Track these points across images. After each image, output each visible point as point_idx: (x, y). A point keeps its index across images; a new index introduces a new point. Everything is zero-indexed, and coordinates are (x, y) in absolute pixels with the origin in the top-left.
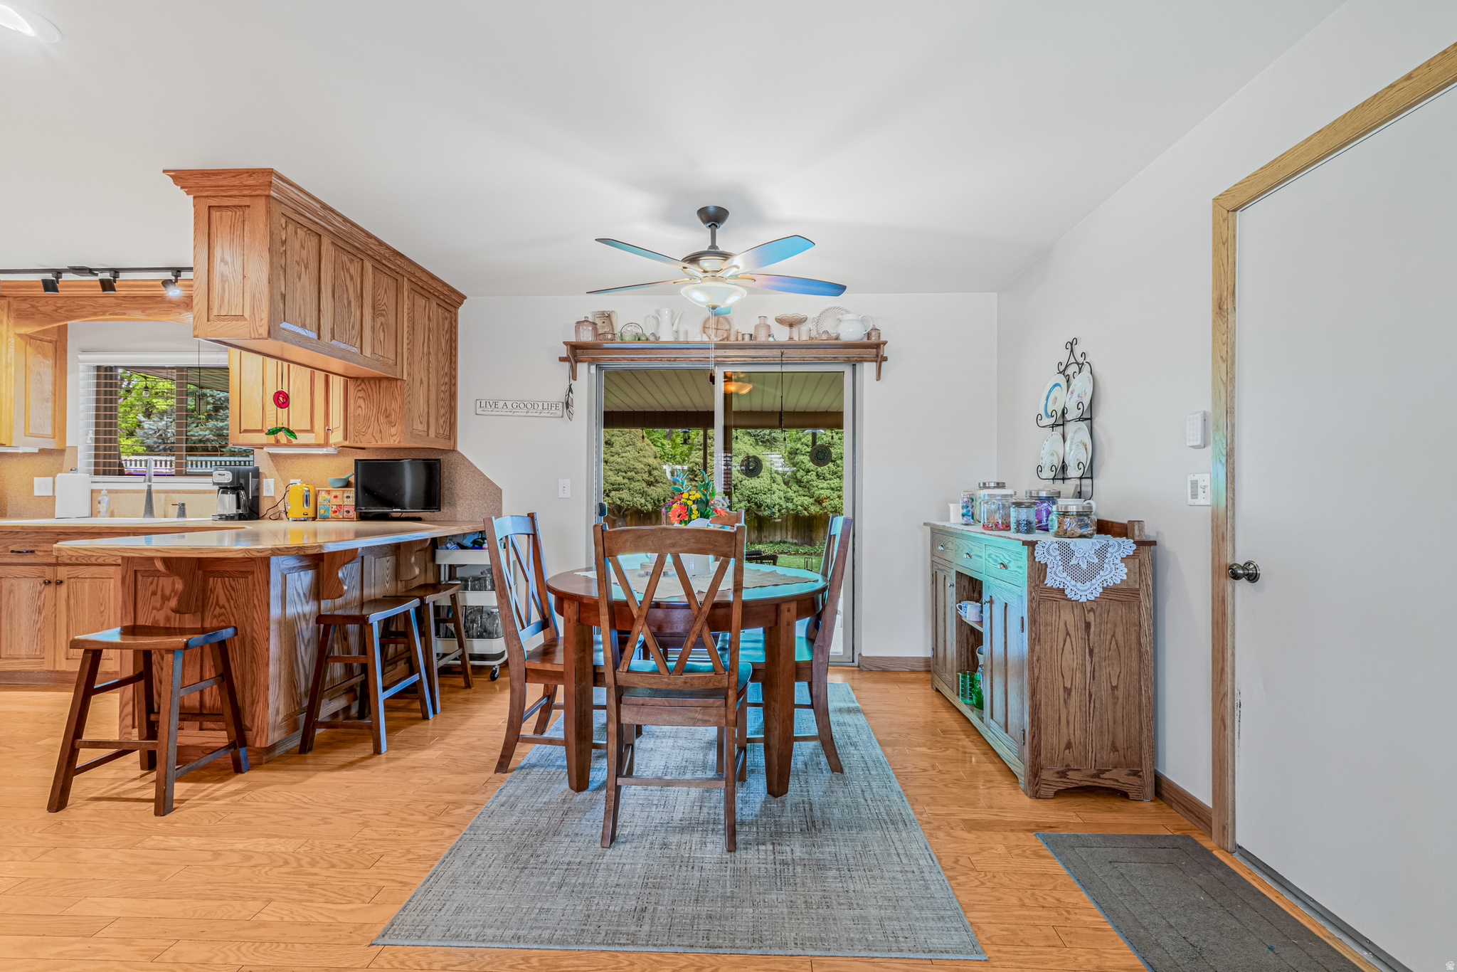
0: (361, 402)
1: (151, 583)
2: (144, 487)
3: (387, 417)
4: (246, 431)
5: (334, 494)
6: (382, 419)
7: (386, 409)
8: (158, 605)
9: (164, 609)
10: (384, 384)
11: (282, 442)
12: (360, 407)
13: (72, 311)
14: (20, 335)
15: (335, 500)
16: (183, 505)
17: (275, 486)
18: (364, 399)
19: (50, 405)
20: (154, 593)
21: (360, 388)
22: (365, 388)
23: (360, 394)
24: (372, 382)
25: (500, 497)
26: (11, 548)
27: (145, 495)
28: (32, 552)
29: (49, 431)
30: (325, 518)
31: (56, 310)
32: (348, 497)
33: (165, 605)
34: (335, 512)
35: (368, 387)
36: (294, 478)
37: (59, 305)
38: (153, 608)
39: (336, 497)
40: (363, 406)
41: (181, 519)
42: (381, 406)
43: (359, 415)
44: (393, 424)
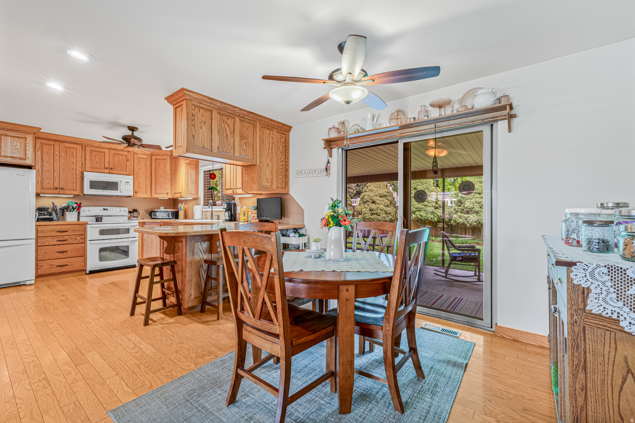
2: (210, 210)
4: (227, 189)
5: (253, 212)
6: (252, 182)
7: (253, 178)
10: (252, 167)
12: (246, 177)
14: (186, 163)
15: (252, 214)
16: (219, 216)
17: (240, 209)
18: (247, 174)
19: (194, 184)
21: (246, 170)
23: (246, 172)
24: (249, 167)
25: (303, 213)
27: (211, 212)
29: (194, 192)
32: (256, 213)
34: (253, 219)
35: (248, 169)
41: (212, 221)
42: (251, 176)
43: (246, 180)
44: (255, 183)
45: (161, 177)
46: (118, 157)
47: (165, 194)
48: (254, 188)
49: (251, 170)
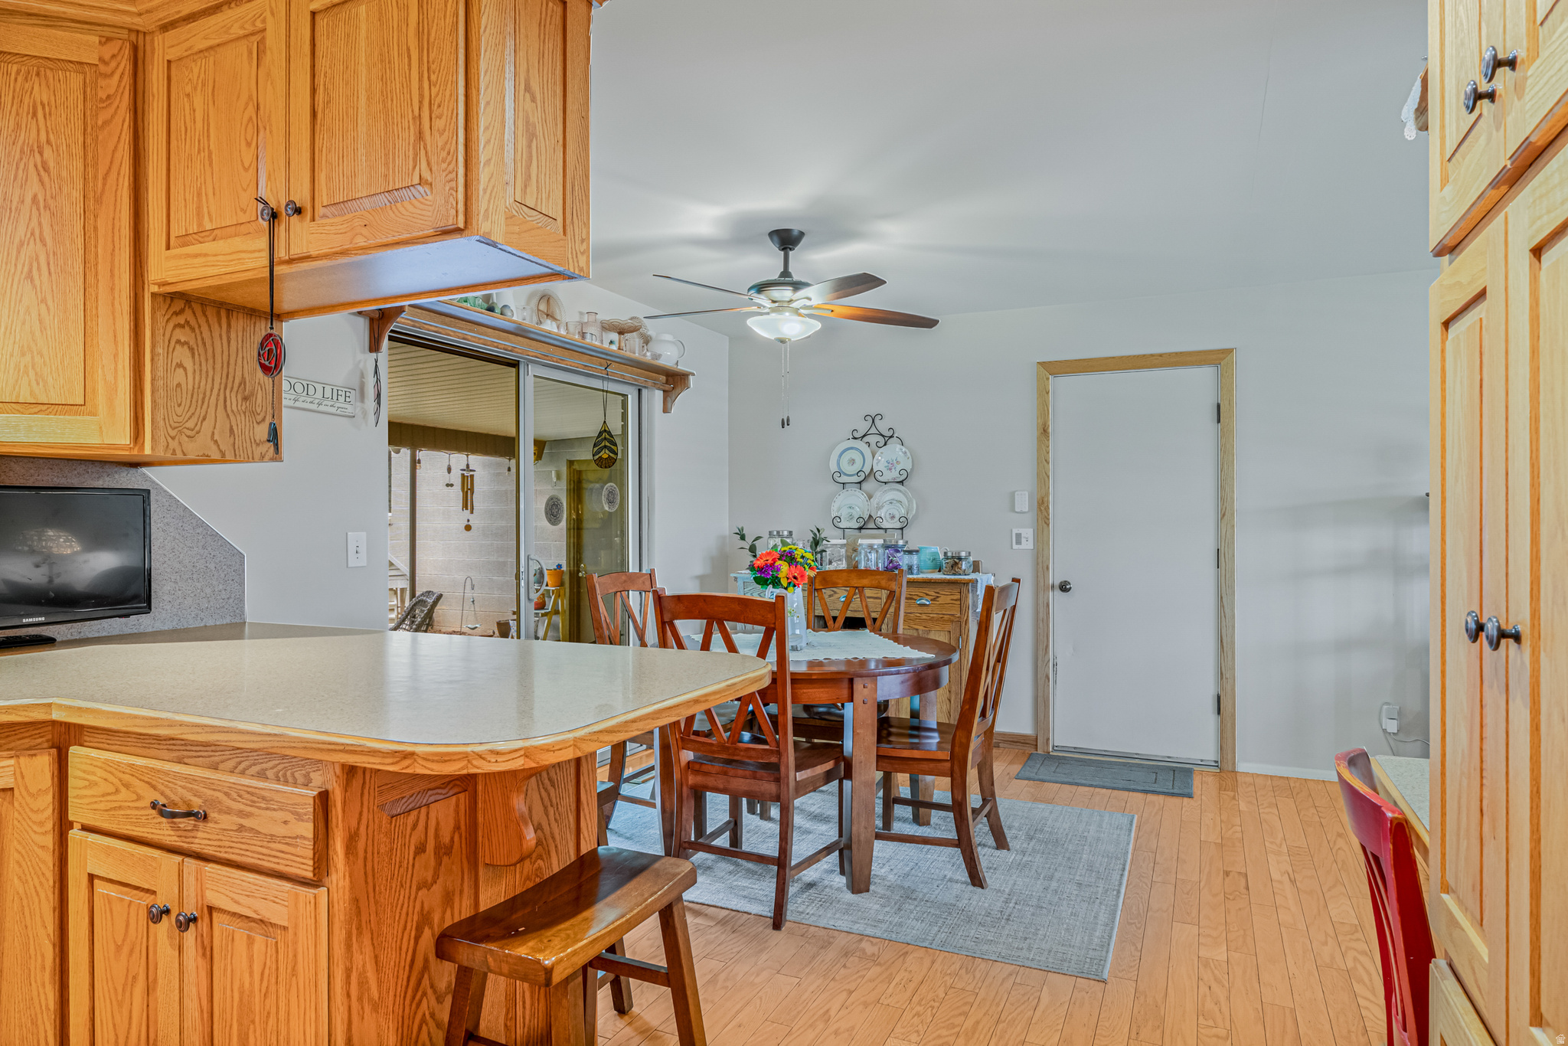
0: (182, 354)
1: (415, 826)
3: (245, 399)
6: (234, 402)
7: (243, 382)
8: (429, 876)
9: (440, 881)
12: (180, 365)
18: (191, 350)
20: (421, 849)
21: (181, 320)
22: (193, 322)
23: (180, 335)
24: (210, 311)
25: (241, 573)
33: (442, 870)
35: (202, 320)
38: (419, 888)
40: (188, 363)
42: (231, 370)
43: (179, 385)
44: (259, 418)
48: (258, 445)
49: (233, 335)
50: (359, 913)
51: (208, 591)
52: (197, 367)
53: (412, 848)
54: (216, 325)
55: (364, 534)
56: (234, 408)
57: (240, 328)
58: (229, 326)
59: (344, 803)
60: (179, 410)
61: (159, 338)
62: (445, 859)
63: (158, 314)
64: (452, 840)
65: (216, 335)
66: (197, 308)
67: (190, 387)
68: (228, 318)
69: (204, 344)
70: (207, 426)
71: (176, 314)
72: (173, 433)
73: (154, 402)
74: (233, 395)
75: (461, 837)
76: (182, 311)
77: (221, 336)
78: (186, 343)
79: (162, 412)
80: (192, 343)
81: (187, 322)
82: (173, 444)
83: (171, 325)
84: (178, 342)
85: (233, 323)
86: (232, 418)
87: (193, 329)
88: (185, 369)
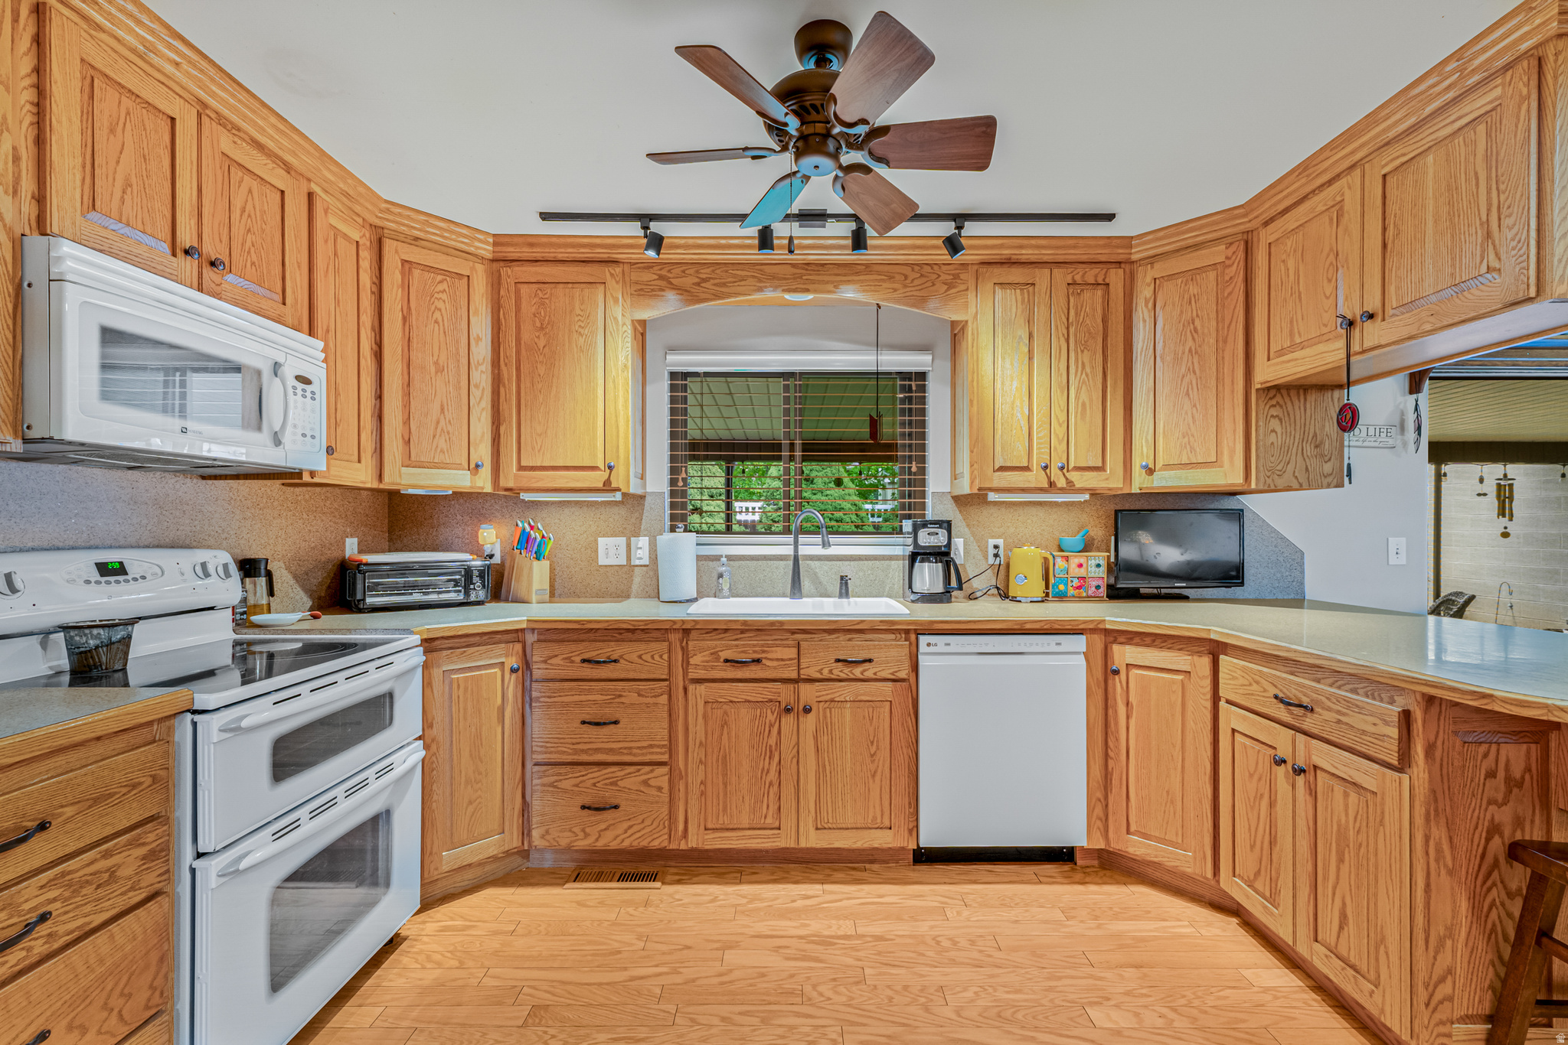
0: (1275, 424)
1: (1486, 755)
3: (1316, 447)
5: (1077, 561)
6: (1309, 449)
7: (1315, 435)
8: (1500, 797)
9: (1511, 804)
11: (1059, 485)
12: (1273, 431)
13: (724, 285)
15: (1077, 569)
16: (846, 578)
17: (965, 549)
18: (1280, 420)
19: (641, 430)
20: (1491, 774)
21: (1274, 402)
22: (1281, 402)
23: (1274, 411)
24: (1293, 393)
25: (1302, 565)
26: (724, 655)
28: (758, 661)
30: (1062, 597)
31: (698, 284)
32: (1098, 566)
33: (1513, 797)
34: (1079, 588)
35: (1288, 400)
36: (993, 537)
37: (704, 276)
38: (1489, 803)
39: (1080, 566)
40: (1279, 430)
42: (1307, 429)
43: (1272, 443)
44: (1326, 459)
45: (440, 370)
46: (244, 189)
47: (458, 467)
48: (1325, 477)
49: (1308, 406)
50: (1436, 801)
51: (1279, 575)
52: (1284, 430)
53: (1483, 772)
54: (1297, 401)
55: (1404, 539)
56: (1309, 454)
57: (1313, 399)
58: (1305, 400)
59: (1424, 722)
60: (1272, 459)
61: (1261, 416)
62: (1515, 790)
63: (1260, 402)
64: (1523, 777)
65: (1297, 407)
66: (1284, 392)
67: (1280, 443)
68: (1305, 394)
69: (1289, 414)
70: (1290, 467)
71: (1271, 399)
72: (1268, 474)
73: (1257, 456)
74: (1308, 445)
75: (1532, 778)
76: (1274, 396)
77: (1300, 407)
78: (1277, 416)
79: (1262, 461)
80: (1281, 415)
81: (1278, 403)
82: (1269, 481)
83: (1268, 407)
84: (1272, 416)
85: (1308, 398)
86: (1307, 460)
87: (1281, 407)
88: (1276, 433)
